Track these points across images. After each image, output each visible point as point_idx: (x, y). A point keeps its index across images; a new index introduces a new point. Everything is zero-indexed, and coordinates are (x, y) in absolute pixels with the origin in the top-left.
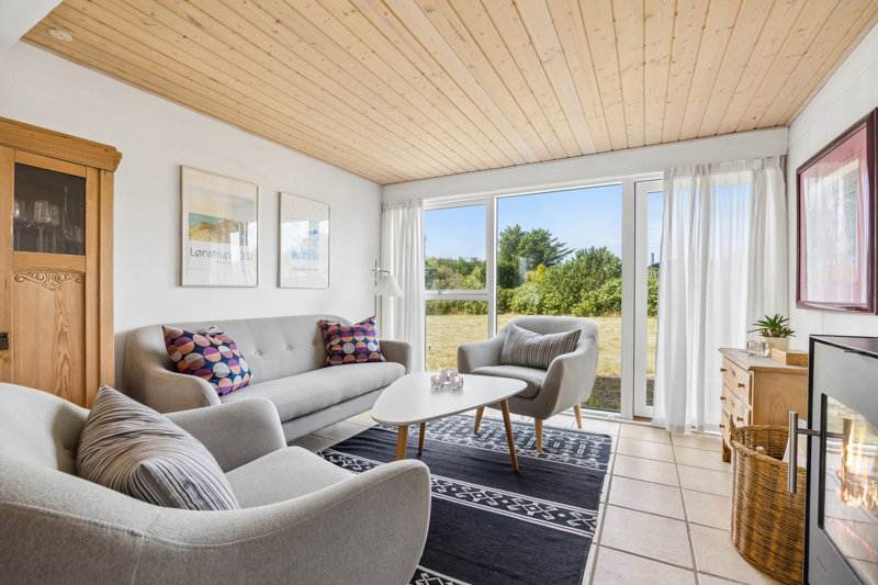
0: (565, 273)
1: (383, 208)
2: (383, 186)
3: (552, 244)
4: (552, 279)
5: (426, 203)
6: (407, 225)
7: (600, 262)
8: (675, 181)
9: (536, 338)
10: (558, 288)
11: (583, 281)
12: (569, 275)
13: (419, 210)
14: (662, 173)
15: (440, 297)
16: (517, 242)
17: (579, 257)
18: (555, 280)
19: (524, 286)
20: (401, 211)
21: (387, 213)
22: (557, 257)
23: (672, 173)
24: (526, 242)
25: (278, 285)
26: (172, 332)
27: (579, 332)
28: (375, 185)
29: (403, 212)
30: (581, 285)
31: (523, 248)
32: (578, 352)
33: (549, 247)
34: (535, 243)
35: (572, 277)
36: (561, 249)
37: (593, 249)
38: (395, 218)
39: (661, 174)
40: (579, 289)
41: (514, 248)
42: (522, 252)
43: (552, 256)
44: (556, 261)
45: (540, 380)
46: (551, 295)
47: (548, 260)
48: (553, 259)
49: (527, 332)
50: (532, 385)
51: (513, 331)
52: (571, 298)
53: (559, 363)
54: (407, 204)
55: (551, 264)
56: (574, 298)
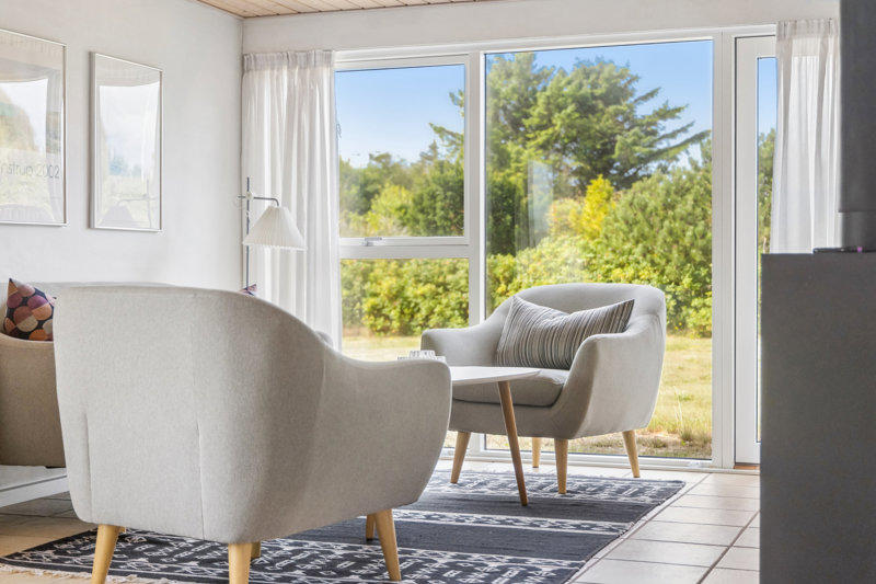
0: (668, 206)
1: (244, 65)
2: (244, 18)
3: (644, 110)
4: (630, 224)
5: (340, 58)
6: (300, 102)
8: (794, 42)
9: (559, 318)
10: (647, 252)
12: (680, 210)
13: (325, 73)
14: (775, 26)
16: (526, 103)
19: (545, 246)
20: (285, 72)
22: (660, 153)
23: (788, 29)
24: (555, 106)
25: (89, 225)
26: (22, 289)
27: (631, 303)
28: (230, 18)
29: (291, 76)
31: (546, 123)
32: (628, 333)
33: (629, 117)
34: (586, 107)
36: (669, 126)
38: (272, 89)
39: (773, 28)
40: (708, 254)
41: (516, 124)
42: (543, 136)
43: (640, 151)
44: (653, 166)
45: (562, 377)
46: (630, 271)
47: (627, 165)
48: (645, 160)
49: (544, 310)
50: (548, 382)
51: (518, 311)
52: (687, 281)
53: (592, 347)
54: (300, 59)
55: (635, 178)
56: (696, 278)
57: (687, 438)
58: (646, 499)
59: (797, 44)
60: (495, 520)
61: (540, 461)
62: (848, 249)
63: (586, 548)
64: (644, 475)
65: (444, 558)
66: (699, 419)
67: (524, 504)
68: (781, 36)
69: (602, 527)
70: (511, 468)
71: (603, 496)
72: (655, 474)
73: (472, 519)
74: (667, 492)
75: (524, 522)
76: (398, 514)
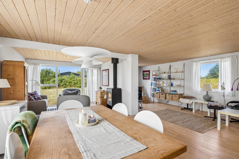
2: (26, 59)
7: (49, 73)
15: (43, 86)
17: (42, 71)
27: (78, 90)
37: (47, 69)
54: (35, 64)
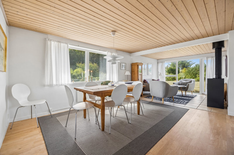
0: (192, 70)
2: (158, 60)
3: (188, 61)
4: (188, 72)
9: (185, 82)
10: (190, 74)
11: (198, 72)
12: (193, 70)
13: (164, 63)
17: (196, 66)
18: (189, 72)
19: (180, 74)
21: (158, 64)
22: (190, 65)
25: (148, 75)
27: (192, 81)
30: (197, 73)
32: (192, 83)
35: (194, 71)
36: (191, 62)
38: (160, 65)
40: (196, 74)
43: (188, 65)
44: (189, 66)
45: (186, 86)
46: (188, 76)
47: (187, 66)
48: (188, 66)
49: (183, 81)
50: (184, 87)
51: (181, 81)
52: (194, 77)
53: (189, 84)
54: (162, 62)
55: (187, 67)
56: (195, 76)
57: (196, 91)
58: (193, 96)
59: (208, 59)
60: (180, 97)
61: (184, 93)
62: (216, 78)
63: (189, 100)
64: (193, 94)
65: (177, 100)
66: (198, 89)
67: (182, 96)
68: (207, 58)
69: (190, 98)
70: (181, 93)
71: (189, 96)
72: (194, 94)
73: (178, 97)
74: (196, 96)
75: (183, 98)
76: (174, 97)
